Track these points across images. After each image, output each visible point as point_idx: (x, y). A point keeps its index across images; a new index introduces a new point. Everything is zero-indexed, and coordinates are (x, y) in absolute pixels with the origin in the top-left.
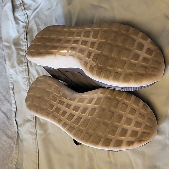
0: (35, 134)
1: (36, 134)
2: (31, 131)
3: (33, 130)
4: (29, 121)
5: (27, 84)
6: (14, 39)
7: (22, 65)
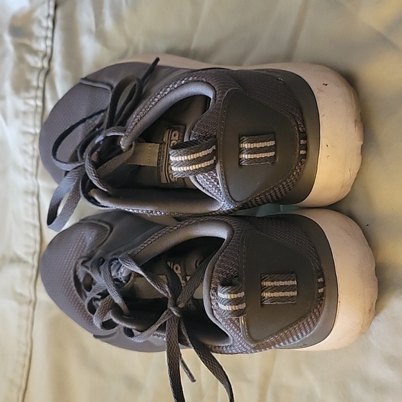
0: (30, 302)
1: (34, 303)
2: (19, 290)
3: (27, 291)
4: (17, 260)
5: (31, 153)
6: (14, 18)
7: (27, 95)
